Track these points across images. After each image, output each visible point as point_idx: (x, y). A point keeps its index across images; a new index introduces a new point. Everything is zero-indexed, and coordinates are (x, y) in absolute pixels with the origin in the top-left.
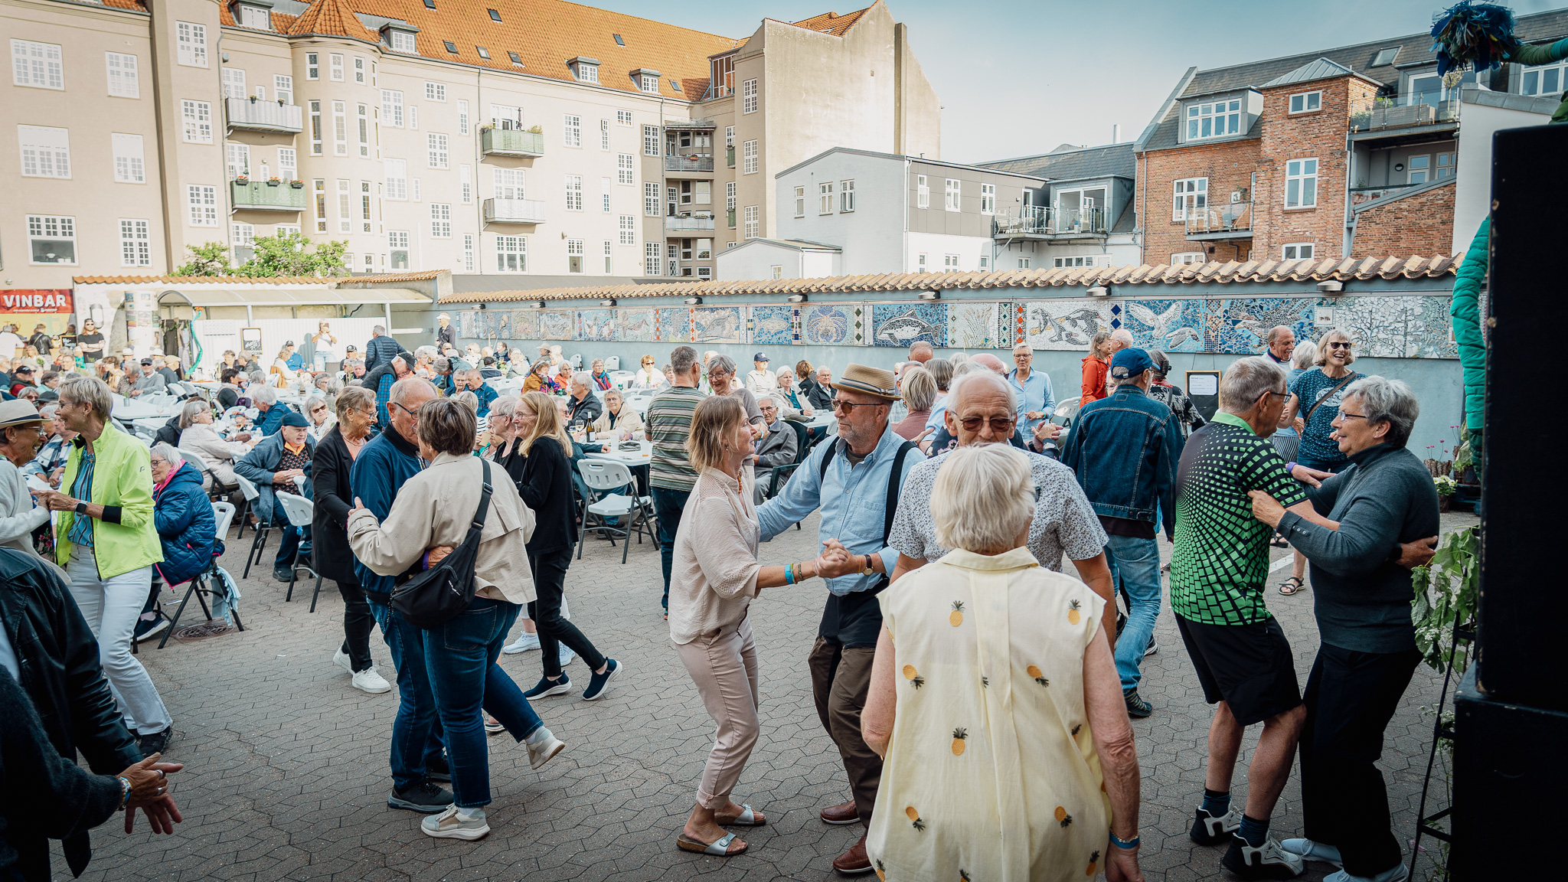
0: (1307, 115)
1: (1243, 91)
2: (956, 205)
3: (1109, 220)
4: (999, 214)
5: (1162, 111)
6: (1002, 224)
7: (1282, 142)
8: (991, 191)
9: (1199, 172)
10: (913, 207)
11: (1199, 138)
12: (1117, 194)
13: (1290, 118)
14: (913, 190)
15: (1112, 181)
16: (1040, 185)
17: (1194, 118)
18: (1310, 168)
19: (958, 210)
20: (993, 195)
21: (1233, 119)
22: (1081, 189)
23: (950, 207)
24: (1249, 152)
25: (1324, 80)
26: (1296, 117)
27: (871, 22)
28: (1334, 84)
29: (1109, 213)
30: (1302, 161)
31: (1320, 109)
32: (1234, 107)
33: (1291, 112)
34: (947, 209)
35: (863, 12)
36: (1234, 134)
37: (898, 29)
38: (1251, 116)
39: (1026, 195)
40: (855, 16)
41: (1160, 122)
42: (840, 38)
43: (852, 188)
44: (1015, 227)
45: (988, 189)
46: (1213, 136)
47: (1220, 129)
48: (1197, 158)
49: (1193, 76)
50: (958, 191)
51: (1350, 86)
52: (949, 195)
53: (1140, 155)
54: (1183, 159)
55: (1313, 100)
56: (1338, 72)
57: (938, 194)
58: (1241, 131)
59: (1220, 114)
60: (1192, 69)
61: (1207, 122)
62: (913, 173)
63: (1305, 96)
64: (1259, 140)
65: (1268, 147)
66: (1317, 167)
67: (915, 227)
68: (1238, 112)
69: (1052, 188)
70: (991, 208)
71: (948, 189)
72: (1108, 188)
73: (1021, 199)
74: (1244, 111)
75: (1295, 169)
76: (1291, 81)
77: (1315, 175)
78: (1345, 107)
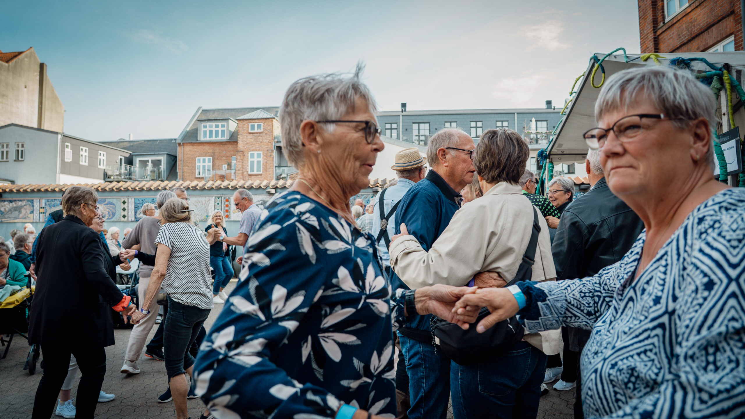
0: (257, 133)
1: (227, 120)
2: (85, 162)
3: (164, 174)
4: (108, 168)
5: (188, 125)
6: (109, 173)
7: (247, 143)
8: (104, 156)
9: (208, 154)
10: (63, 160)
11: (207, 139)
12: (168, 162)
13: (250, 133)
14: (63, 151)
15: (165, 156)
16: (127, 155)
17: (205, 129)
18: (259, 156)
19: (87, 164)
20: (105, 158)
21: (223, 131)
22: (150, 159)
23: (82, 163)
24: (230, 147)
25: (263, 119)
26: (253, 133)
27: (26, 59)
28: (267, 121)
29: (164, 171)
30: (256, 153)
31: (262, 131)
32: (223, 126)
33: (250, 131)
34: (81, 163)
35: (20, 53)
36: (223, 138)
37: (42, 66)
38: (230, 131)
39: (121, 159)
40: (15, 54)
41: (188, 129)
42: (7, 64)
43: (23, 146)
44: (117, 175)
45: (102, 155)
46: (214, 139)
47: (217, 135)
48: (207, 148)
49: (200, 111)
50: (87, 154)
51: (274, 122)
52: (82, 156)
53: (180, 144)
54: (200, 148)
55: (259, 127)
56: (269, 116)
57: (76, 154)
58: (226, 138)
59: (217, 129)
60: (200, 108)
61: (211, 132)
62: (63, 142)
63: (256, 125)
64: (236, 142)
65: (241, 145)
66: (262, 156)
67: (63, 172)
68: (225, 129)
69: (134, 157)
70: (103, 164)
71: (81, 153)
72: (163, 159)
73: (119, 161)
74: (228, 129)
75: (252, 156)
76: (250, 118)
77: (261, 159)
78: (272, 131)
